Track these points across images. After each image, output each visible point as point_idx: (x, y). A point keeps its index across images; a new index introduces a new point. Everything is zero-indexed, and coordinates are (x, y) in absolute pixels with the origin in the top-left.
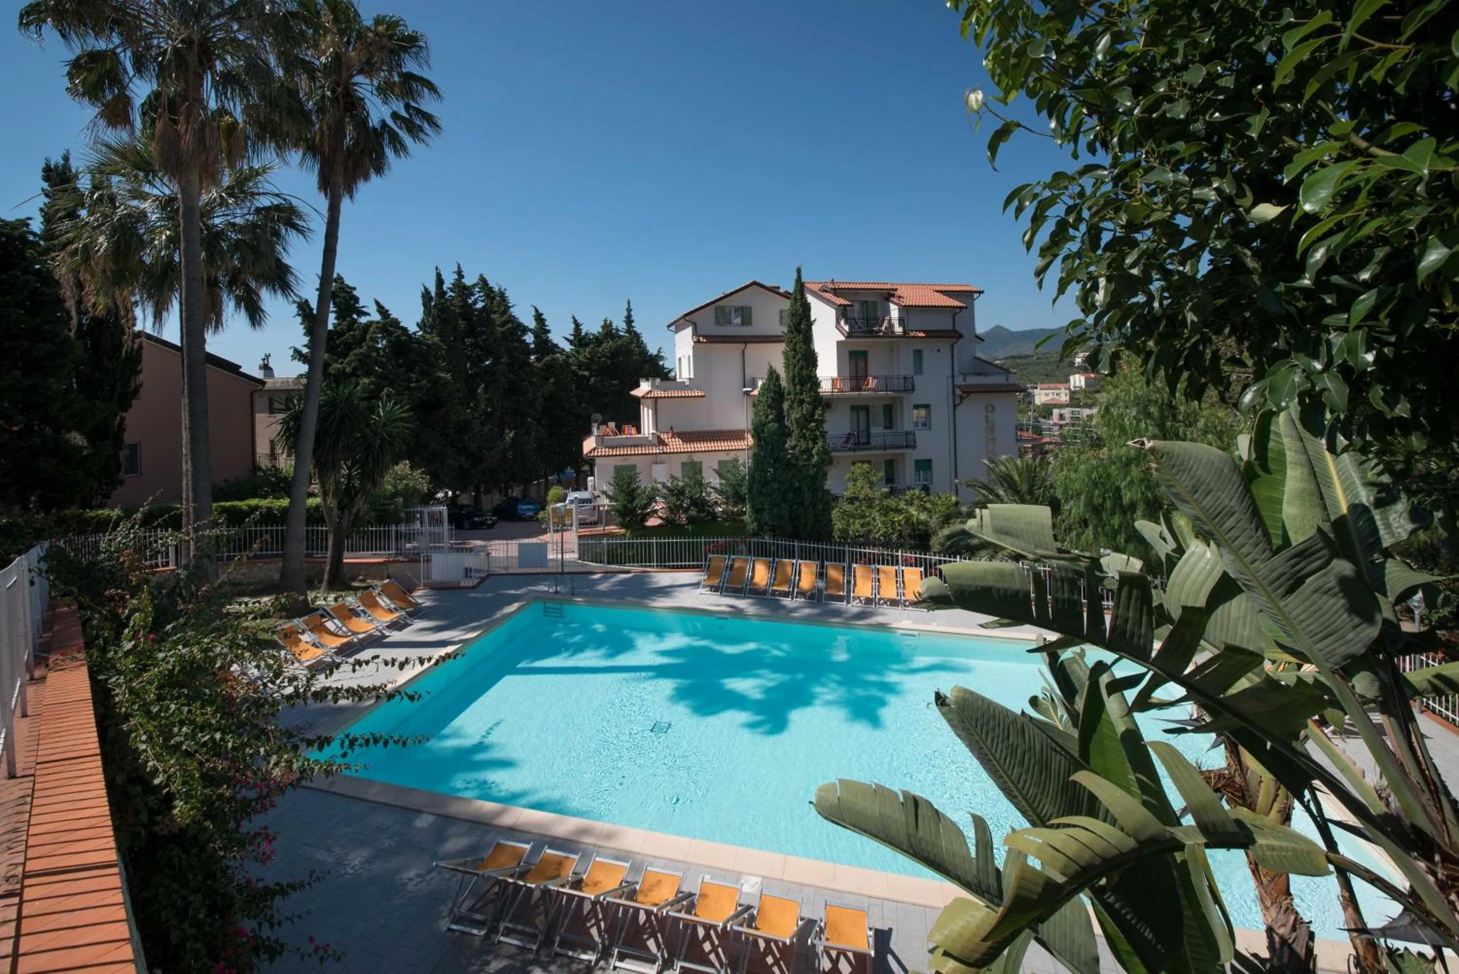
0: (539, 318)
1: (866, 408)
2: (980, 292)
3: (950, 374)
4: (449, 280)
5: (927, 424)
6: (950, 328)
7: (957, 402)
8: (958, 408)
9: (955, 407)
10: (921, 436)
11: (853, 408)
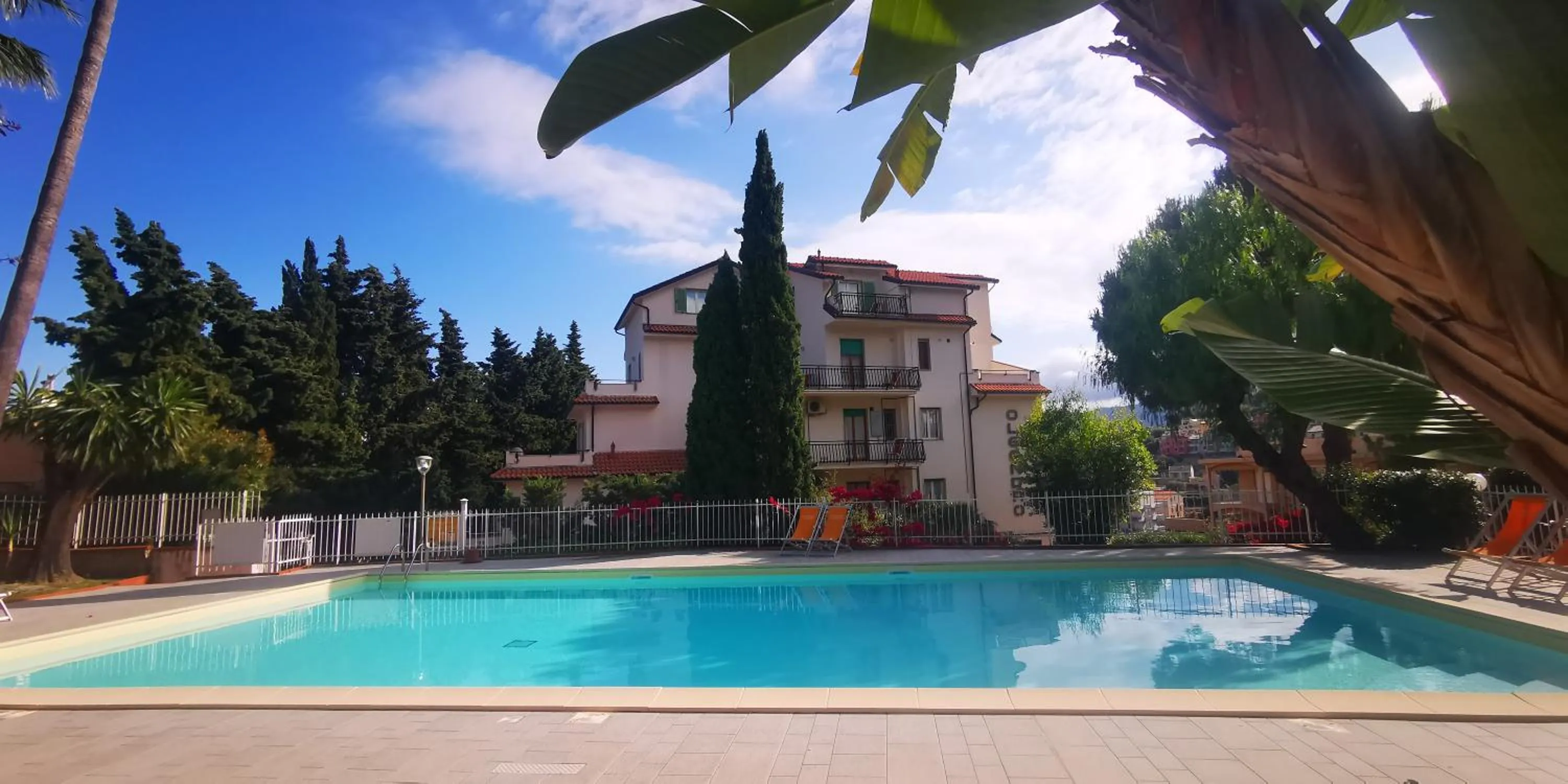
0: (449, 325)
1: (862, 412)
2: (996, 281)
3: (963, 371)
4: (324, 262)
5: (938, 433)
6: (962, 313)
7: (973, 406)
8: (973, 412)
9: (970, 413)
10: (930, 447)
11: (847, 412)
